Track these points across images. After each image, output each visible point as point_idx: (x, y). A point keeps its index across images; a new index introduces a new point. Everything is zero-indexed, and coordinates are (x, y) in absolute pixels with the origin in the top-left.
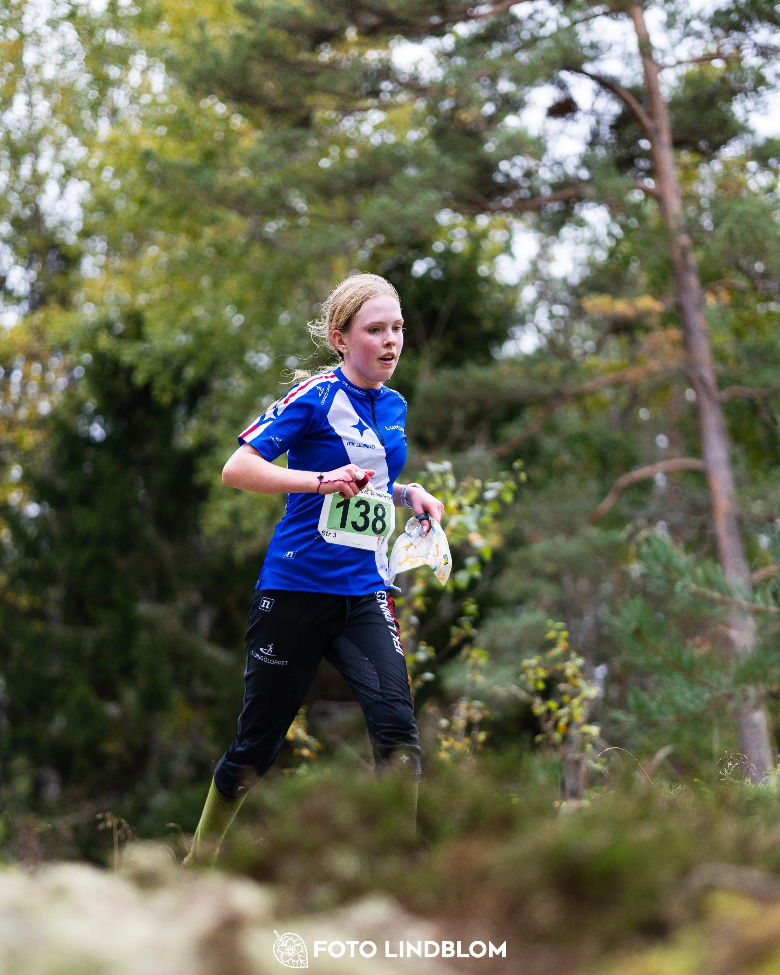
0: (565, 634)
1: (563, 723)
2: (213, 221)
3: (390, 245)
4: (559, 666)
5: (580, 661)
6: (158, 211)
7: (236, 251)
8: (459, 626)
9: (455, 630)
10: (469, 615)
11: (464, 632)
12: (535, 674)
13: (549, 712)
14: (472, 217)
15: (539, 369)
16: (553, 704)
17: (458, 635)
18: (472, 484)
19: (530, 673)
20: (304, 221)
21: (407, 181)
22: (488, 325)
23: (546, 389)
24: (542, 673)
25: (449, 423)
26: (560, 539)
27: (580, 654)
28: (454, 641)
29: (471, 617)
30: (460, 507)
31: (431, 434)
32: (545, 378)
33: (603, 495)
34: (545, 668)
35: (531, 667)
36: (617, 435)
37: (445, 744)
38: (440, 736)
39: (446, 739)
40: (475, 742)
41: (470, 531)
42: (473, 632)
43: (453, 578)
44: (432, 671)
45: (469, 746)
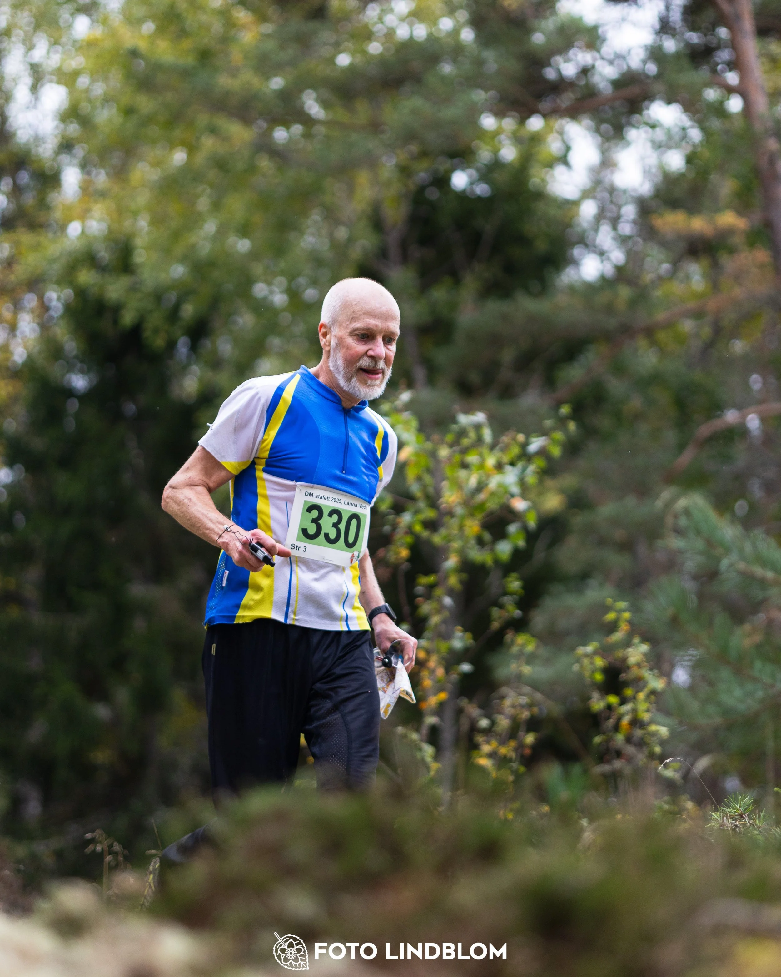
0: (627, 615)
1: (625, 721)
2: (213, 130)
3: (424, 154)
4: (620, 654)
5: (644, 648)
6: (147, 121)
7: (240, 166)
8: (501, 606)
9: (495, 612)
10: (511, 594)
11: (507, 614)
12: (592, 663)
13: (609, 707)
14: (522, 120)
15: (603, 298)
16: (613, 699)
17: (500, 618)
18: (514, 439)
19: (586, 661)
20: (321, 130)
21: (443, 79)
22: (541, 246)
23: (612, 323)
24: (599, 662)
25: (495, 365)
26: (631, 501)
27: (645, 639)
28: (495, 625)
29: (515, 596)
30: (499, 467)
31: (474, 377)
32: (609, 309)
33: (681, 447)
34: (603, 657)
35: (586, 655)
36: (698, 376)
37: (486, 748)
38: (480, 739)
39: (488, 742)
40: (521, 746)
41: (512, 496)
42: (517, 613)
43: (492, 550)
44: (471, 662)
45: (516, 750)
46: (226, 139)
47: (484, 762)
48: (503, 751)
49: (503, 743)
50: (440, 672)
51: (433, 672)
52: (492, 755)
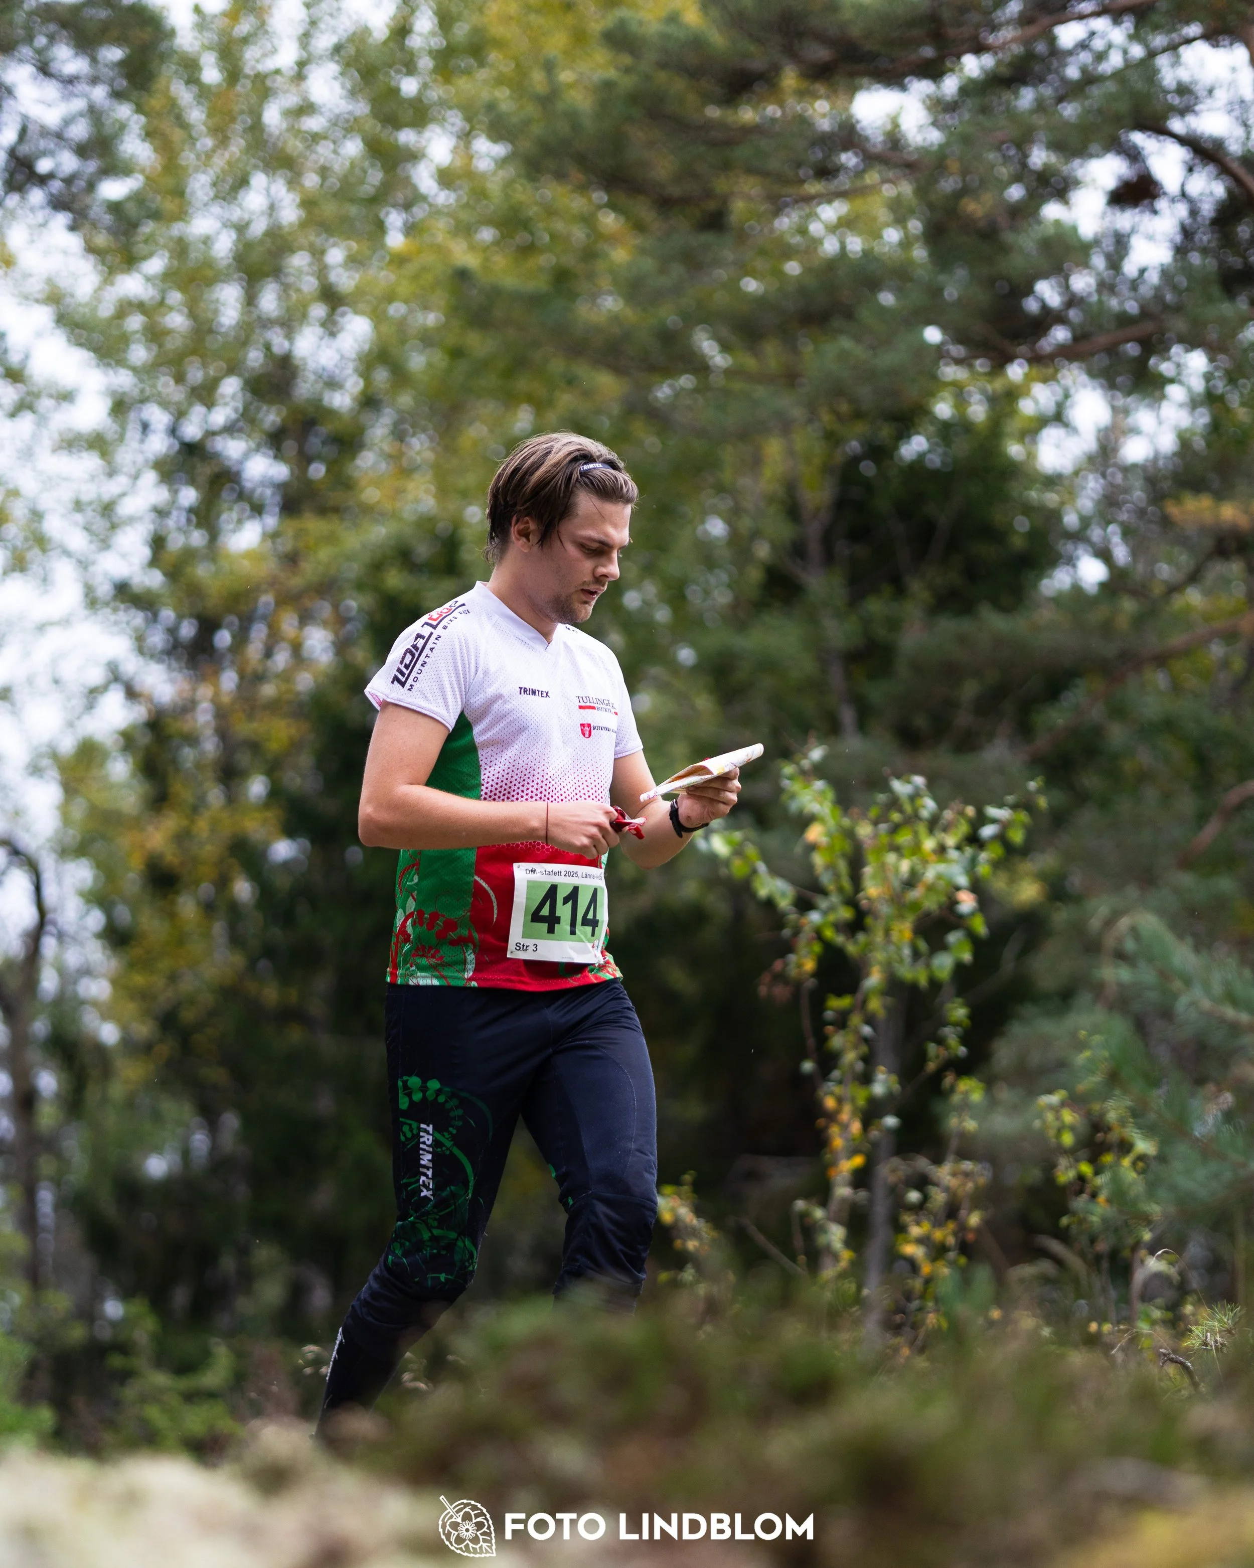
1: (1105, 1196)
2: (571, 382)
4: (1097, 1107)
6: (481, 367)
8: (941, 1041)
9: (932, 1048)
10: (954, 1024)
11: (948, 1052)
12: (1058, 1118)
13: (1081, 1178)
14: (999, 368)
15: (1098, 614)
16: (1086, 1168)
17: (937, 1057)
18: (962, 813)
19: (1050, 1115)
20: (718, 381)
21: (880, 312)
23: (1110, 649)
24: (1069, 1117)
25: (951, 704)
28: (931, 1066)
29: (959, 1028)
30: (941, 850)
32: (1106, 630)
33: (1202, 819)
34: (1074, 1110)
35: (1050, 1107)
36: (1225, 722)
37: (916, 1231)
38: (907, 1218)
39: (918, 1223)
40: (962, 1228)
41: (958, 888)
42: (962, 1051)
43: (928, 966)
44: (898, 1114)
45: (955, 1234)
46: (587, 394)
47: (911, 1250)
48: (938, 1235)
49: (938, 1224)
50: (856, 1127)
51: (845, 1127)
52: (921, 1241)
